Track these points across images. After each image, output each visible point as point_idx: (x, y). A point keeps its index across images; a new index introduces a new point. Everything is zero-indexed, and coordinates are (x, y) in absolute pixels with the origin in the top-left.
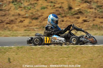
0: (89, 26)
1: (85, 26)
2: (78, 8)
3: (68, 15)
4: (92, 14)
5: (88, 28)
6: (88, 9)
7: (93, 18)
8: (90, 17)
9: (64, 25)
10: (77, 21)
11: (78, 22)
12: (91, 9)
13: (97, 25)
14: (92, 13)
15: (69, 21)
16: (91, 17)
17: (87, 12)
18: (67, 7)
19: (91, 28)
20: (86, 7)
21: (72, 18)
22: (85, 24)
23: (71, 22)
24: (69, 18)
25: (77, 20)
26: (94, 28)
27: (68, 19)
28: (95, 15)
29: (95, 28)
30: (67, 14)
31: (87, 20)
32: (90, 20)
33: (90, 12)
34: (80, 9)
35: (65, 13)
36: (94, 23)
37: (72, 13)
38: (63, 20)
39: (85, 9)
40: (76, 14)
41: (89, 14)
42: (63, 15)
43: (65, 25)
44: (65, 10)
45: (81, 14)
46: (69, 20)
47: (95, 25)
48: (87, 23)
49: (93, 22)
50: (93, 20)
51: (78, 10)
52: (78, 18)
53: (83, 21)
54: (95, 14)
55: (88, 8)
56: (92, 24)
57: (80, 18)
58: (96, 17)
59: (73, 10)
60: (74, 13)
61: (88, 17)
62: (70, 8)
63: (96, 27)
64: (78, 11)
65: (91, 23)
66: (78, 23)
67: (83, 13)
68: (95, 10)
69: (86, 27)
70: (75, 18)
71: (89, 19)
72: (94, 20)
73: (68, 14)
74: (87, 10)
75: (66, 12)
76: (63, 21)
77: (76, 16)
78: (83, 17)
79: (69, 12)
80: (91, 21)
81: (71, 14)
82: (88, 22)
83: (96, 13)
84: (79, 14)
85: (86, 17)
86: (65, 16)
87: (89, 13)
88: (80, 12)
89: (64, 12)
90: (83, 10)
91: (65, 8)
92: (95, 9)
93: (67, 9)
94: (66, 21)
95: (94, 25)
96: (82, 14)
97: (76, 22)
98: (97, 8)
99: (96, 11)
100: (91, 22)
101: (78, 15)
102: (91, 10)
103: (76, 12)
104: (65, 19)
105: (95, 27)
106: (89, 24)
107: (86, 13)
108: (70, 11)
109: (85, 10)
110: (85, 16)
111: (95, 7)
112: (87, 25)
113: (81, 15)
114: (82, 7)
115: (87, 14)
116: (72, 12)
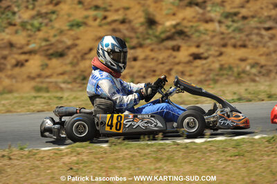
0: (211, 70)
1: (199, 70)
2: (174, 23)
3: (148, 41)
4: (213, 37)
5: (208, 75)
6: (199, 23)
7: (217, 48)
8: (208, 45)
9: (140, 71)
10: (175, 57)
11: (177, 60)
12: (207, 22)
13: (230, 68)
14: (214, 34)
15: (153, 59)
16: (212, 45)
17: (197, 31)
18: (142, 20)
19: (217, 75)
20: (194, 17)
21: (160, 50)
22: (197, 67)
23: (157, 60)
24: (152, 50)
25: (175, 53)
26: (223, 75)
27: (147, 52)
28: (223, 39)
29: (227, 74)
30: (145, 39)
31: (202, 53)
32: (210, 53)
33: (207, 30)
34: (178, 24)
35: (138, 38)
36: (223, 62)
37: (156, 37)
38: (136, 55)
39: (191, 24)
40: (169, 38)
41: (204, 37)
42: (134, 42)
43: (144, 70)
44: (138, 29)
45: (182, 37)
46: (153, 55)
47: (226, 66)
48: (204, 62)
49: (220, 58)
50: (217, 53)
51: (175, 26)
52: (177, 49)
53: (191, 58)
54: (222, 36)
55: (199, 20)
56: (216, 66)
57: (182, 49)
58: (225, 45)
59: (159, 29)
60: (163, 36)
61: (202, 45)
62: (151, 22)
63: (230, 73)
64: (173, 30)
65: (213, 62)
66: (178, 64)
67: (189, 33)
68: (220, 26)
69: (201, 74)
70: (167, 49)
71: (208, 50)
72: (221, 54)
73: (148, 38)
74: (197, 26)
75: (142, 33)
76: (135, 59)
77: (170, 43)
78: (190, 46)
79: (148, 34)
80: (215, 56)
81: (155, 39)
82: (206, 58)
83: (222, 33)
84: (176, 37)
85: (198, 46)
86: (141, 46)
87: (204, 34)
88: (181, 33)
89: (136, 33)
90: (186, 27)
91: (135, 21)
92: (220, 22)
93: (142, 24)
94: (145, 59)
95: (222, 68)
96: (186, 38)
97: (172, 59)
98: (223, 20)
99: (223, 29)
100: (215, 59)
101: (175, 40)
102: (210, 26)
103: (168, 34)
104: (140, 53)
105: (225, 72)
106: (210, 66)
107: (197, 34)
108: (150, 32)
109: (192, 27)
110: (196, 44)
111: (218, 18)
112: (203, 69)
113: (183, 39)
114: (184, 19)
115: (199, 36)
116: (157, 34)
